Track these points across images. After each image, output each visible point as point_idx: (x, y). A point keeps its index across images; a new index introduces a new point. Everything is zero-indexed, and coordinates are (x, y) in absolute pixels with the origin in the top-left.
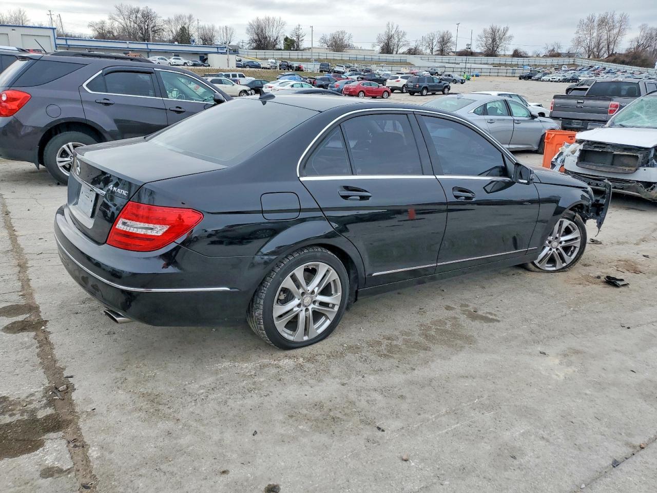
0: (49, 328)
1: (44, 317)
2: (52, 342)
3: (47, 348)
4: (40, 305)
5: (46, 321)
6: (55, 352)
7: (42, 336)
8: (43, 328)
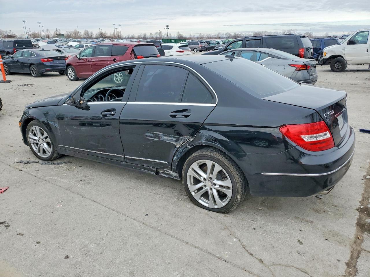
0: (358, 205)
1: (357, 213)
2: (361, 197)
3: (366, 196)
4: (355, 225)
5: (357, 210)
6: (363, 192)
7: (365, 203)
8: (362, 207)
